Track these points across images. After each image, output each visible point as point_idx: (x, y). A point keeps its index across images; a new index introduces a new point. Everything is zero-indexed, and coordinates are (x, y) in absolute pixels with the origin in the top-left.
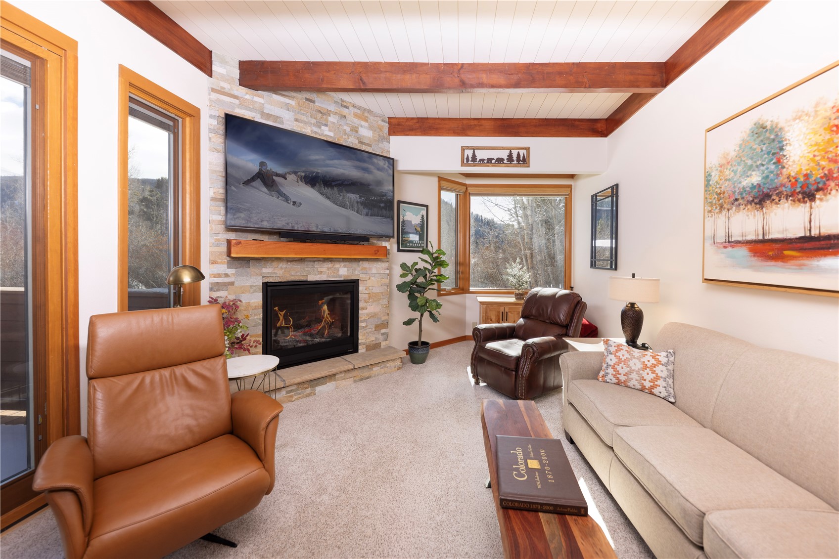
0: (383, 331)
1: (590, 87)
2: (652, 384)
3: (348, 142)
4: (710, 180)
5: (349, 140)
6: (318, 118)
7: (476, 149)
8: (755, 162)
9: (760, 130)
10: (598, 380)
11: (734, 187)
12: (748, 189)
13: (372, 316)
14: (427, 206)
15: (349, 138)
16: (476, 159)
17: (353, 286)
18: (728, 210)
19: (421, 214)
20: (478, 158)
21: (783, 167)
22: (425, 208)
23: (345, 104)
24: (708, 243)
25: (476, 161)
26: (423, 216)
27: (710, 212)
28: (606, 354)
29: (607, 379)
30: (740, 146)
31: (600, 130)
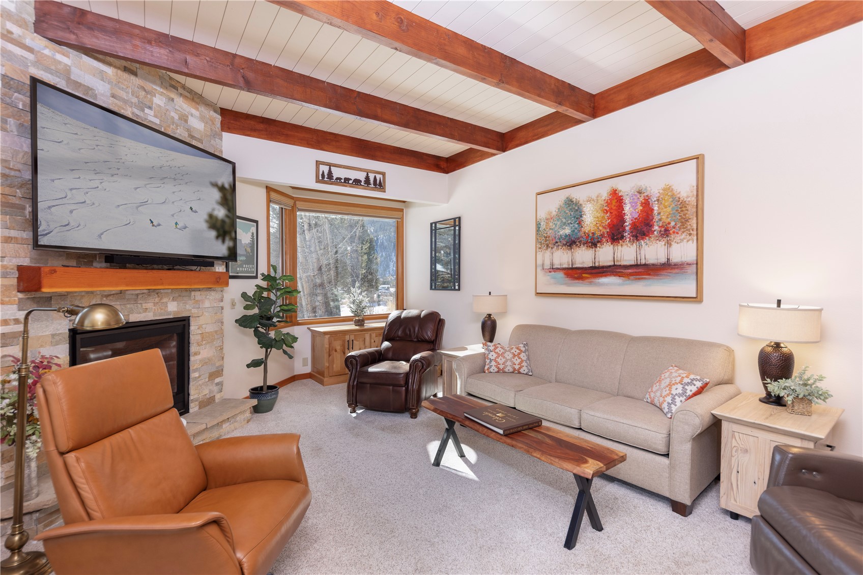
0: (217, 380)
1: (459, 140)
2: (519, 366)
3: (177, 134)
4: (540, 228)
5: (178, 131)
6: (141, 97)
7: (333, 166)
8: (567, 221)
9: (570, 202)
10: (485, 372)
11: (555, 234)
12: (563, 237)
13: (205, 362)
14: (256, 222)
15: (177, 129)
16: (333, 177)
17: (184, 325)
18: (552, 248)
19: (251, 231)
20: (335, 176)
21: (582, 227)
22: (255, 224)
23: (173, 83)
24: (539, 269)
25: (333, 179)
26: (253, 234)
27: (540, 248)
28: (487, 352)
29: (491, 370)
30: (559, 209)
31: (443, 167)
